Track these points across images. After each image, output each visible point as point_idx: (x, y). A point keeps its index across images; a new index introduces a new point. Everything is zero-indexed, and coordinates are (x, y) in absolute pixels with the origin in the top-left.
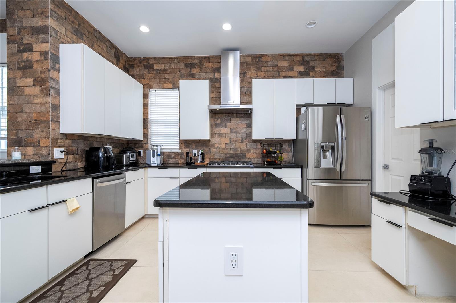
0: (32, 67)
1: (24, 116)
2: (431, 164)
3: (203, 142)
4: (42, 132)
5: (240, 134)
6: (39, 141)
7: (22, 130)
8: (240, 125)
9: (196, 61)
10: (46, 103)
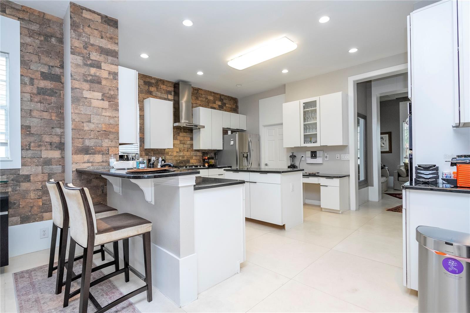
0: (101, 83)
1: (92, 126)
2: (293, 162)
3: (160, 151)
4: (112, 141)
5: (187, 145)
6: (108, 149)
7: (90, 139)
8: (186, 139)
9: (153, 81)
10: (116, 117)
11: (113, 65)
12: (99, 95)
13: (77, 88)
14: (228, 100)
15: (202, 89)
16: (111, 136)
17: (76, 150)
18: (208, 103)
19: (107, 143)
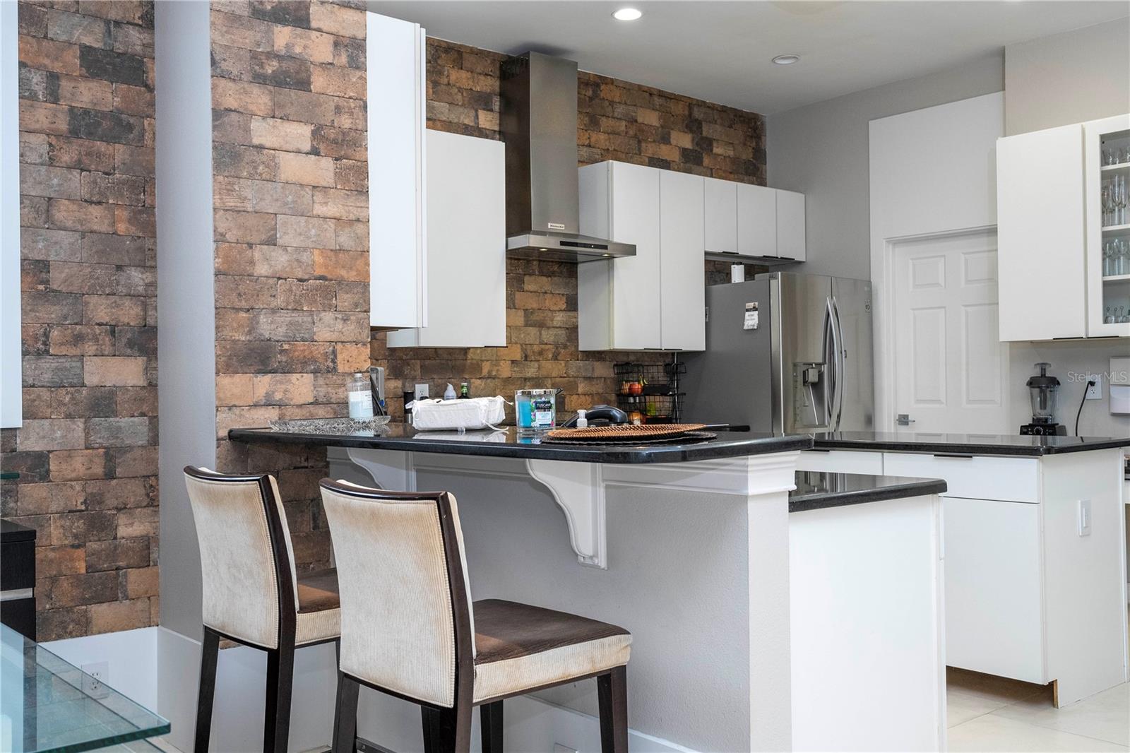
0: (309, 83)
1: (280, 260)
3: (445, 356)
4: (345, 320)
6: (334, 352)
7: (274, 311)
8: (549, 302)
10: (358, 220)
11: (350, 7)
12: (300, 134)
13: (231, 110)
14: (722, 125)
15: (612, 81)
16: (345, 300)
17: (230, 358)
18: (639, 142)
19: (329, 326)
